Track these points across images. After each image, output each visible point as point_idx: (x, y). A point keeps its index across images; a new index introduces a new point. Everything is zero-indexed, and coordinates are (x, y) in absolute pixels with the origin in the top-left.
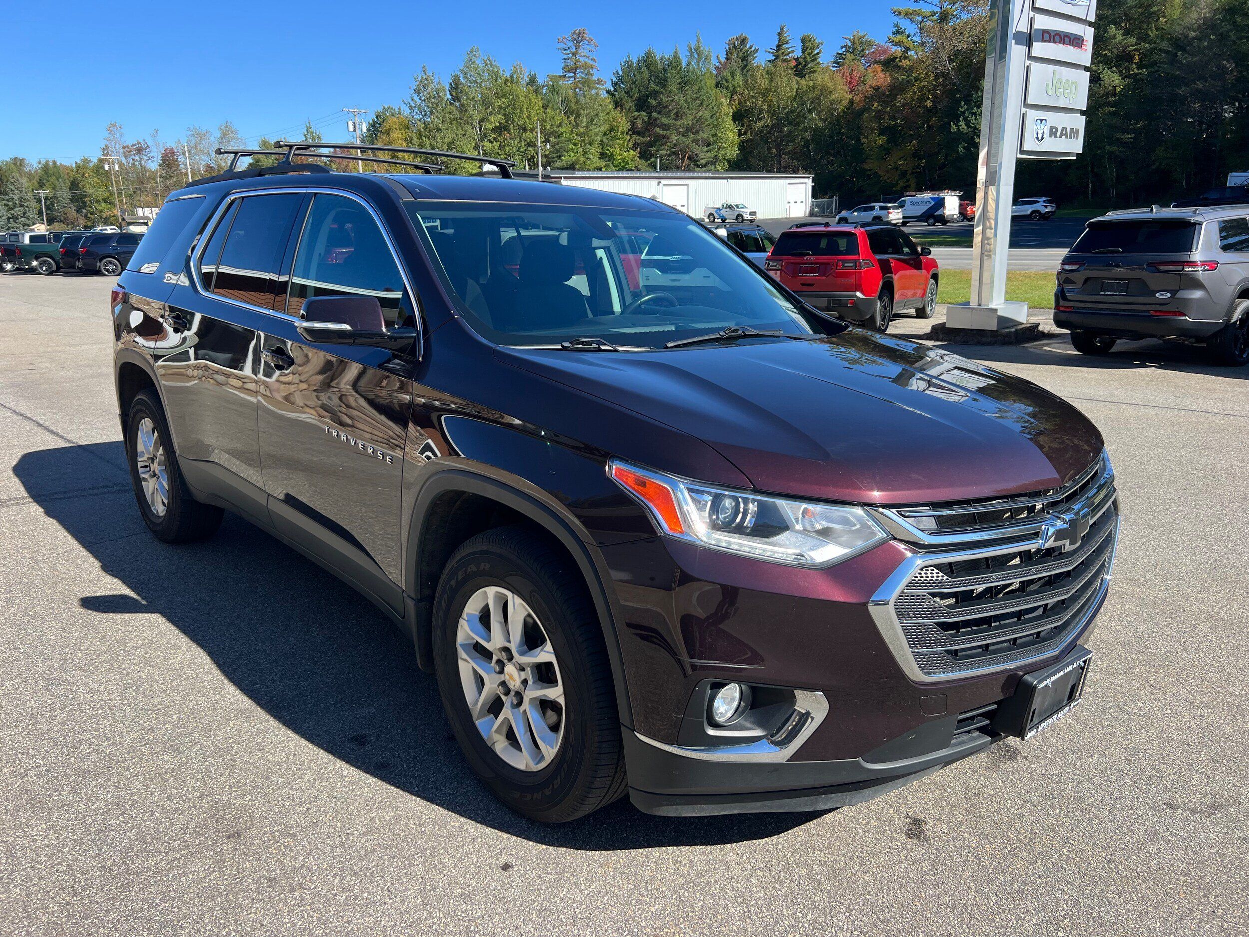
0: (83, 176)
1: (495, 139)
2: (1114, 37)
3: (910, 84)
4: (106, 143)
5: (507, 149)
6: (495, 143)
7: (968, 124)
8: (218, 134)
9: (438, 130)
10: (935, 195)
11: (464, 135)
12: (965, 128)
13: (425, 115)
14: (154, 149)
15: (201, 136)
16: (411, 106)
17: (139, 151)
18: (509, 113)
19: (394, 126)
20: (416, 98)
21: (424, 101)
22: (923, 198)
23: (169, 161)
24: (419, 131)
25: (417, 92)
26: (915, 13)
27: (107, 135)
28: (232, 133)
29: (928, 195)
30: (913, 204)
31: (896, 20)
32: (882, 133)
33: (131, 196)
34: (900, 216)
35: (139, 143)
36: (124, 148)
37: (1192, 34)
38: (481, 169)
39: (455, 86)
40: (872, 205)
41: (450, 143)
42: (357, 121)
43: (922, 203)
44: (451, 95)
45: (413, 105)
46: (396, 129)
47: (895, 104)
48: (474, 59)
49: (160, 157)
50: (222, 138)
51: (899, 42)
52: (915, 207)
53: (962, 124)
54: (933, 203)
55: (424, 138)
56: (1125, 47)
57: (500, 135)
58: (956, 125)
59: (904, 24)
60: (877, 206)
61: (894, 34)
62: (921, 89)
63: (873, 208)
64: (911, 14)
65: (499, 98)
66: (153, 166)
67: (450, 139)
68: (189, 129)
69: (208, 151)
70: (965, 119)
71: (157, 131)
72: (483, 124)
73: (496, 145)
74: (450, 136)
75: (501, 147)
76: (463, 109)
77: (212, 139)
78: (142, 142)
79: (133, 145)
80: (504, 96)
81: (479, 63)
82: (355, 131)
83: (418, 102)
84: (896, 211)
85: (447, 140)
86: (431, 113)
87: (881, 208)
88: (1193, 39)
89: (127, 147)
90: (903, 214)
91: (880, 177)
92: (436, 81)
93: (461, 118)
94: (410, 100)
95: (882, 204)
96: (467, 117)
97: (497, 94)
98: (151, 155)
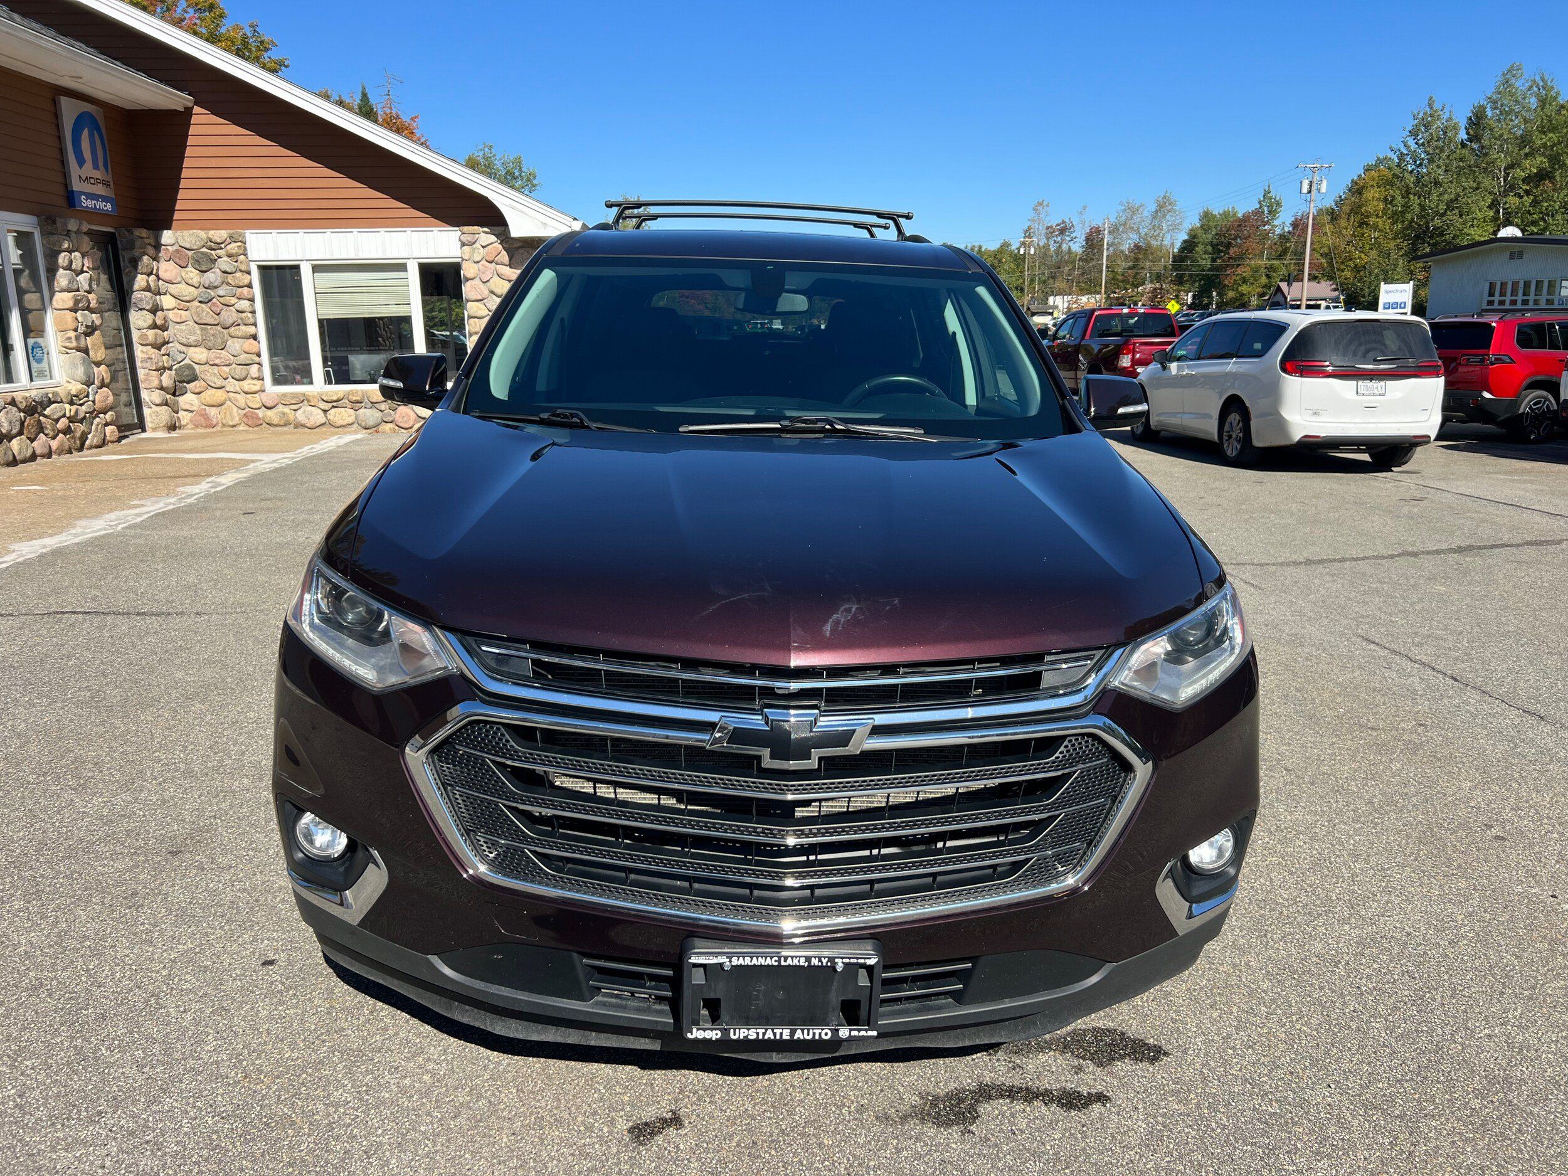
0: (1000, 261)
1: (1527, 193)
4: (1029, 224)
5: (1545, 204)
6: (1525, 198)
8: (1153, 207)
9: (1437, 183)
11: (1477, 189)
13: (1421, 164)
14: (1078, 227)
15: (1133, 211)
16: (1401, 153)
17: (1062, 231)
18: (1558, 154)
19: (1371, 183)
20: (1411, 142)
21: (1423, 144)
23: (1093, 241)
24: (1407, 186)
25: (1414, 133)
27: (1031, 214)
28: (1170, 204)
33: (1045, 282)
35: (1064, 222)
36: (1048, 228)
38: (1496, 235)
39: (1477, 122)
41: (1452, 201)
42: (1316, 178)
44: (1468, 133)
45: (1405, 152)
46: (1372, 186)
48: (1513, 81)
49: (1083, 237)
50: (1156, 211)
55: (1411, 197)
57: (1537, 187)
65: (1544, 133)
66: (1077, 247)
67: (1452, 196)
68: (1121, 203)
69: (1138, 228)
71: (1084, 208)
72: (1512, 172)
73: (1528, 200)
74: (1453, 190)
75: (1535, 203)
76: (1483, 153)
77: (1146, 213)
78: (1067, 221)
79: (1057, 225)
80: (1554, 129)
81: (1520, 85)
82: (1310, 192)
83: (1413, 146)
85: (1446, 197)
86: (1431, 161)
89: (1051, 227)
92: (1446, 116)
93: (1480, 164)
94: (1401, 146)
96: (1487, 164)
97: (1543, 127)
98: (1074, 235)
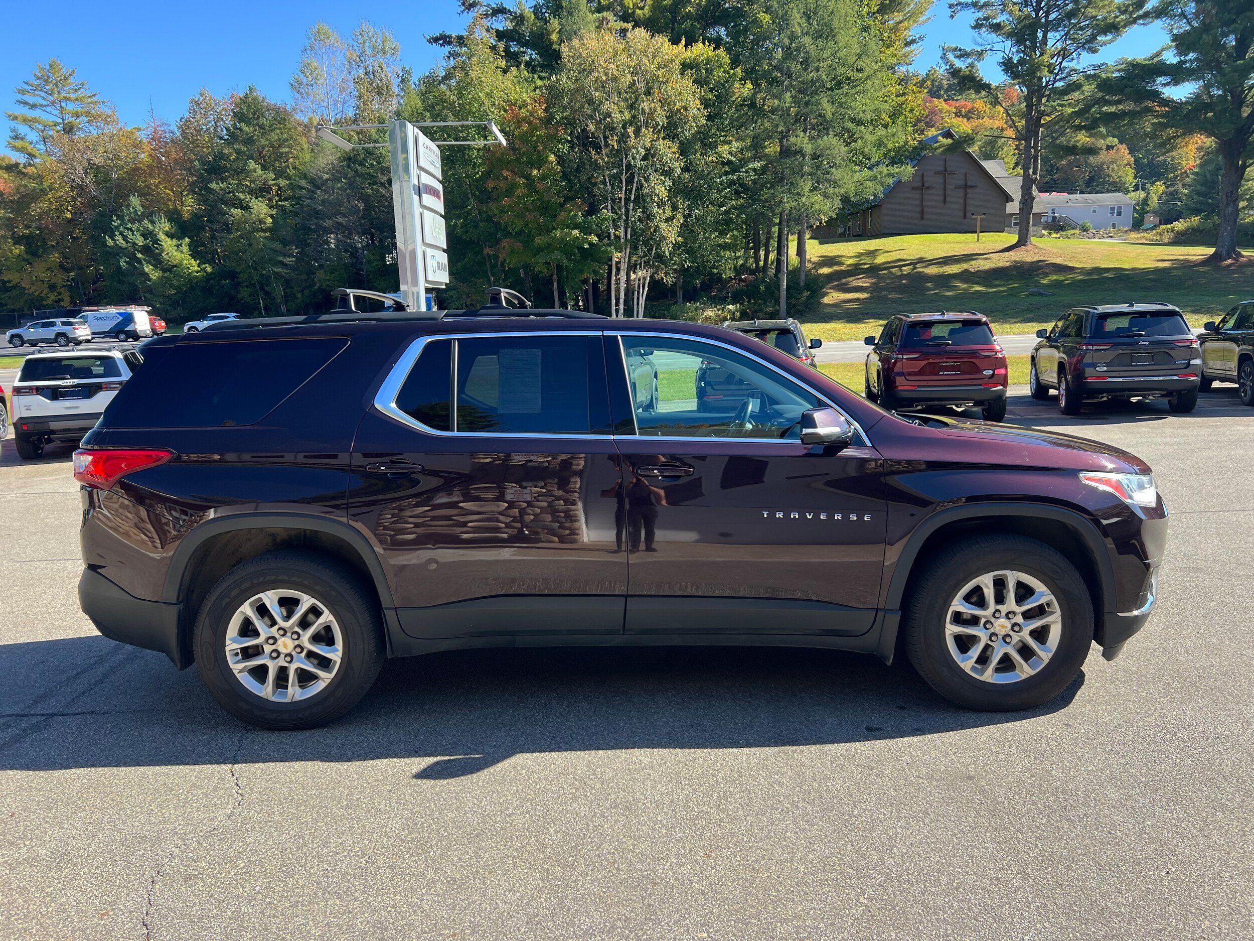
2: (255, 171)
3: (44, 192)
7: (125, 238)
10: (122, 310)
12: (123, 242)
22: (108, 313)
26: (34, 120)
29: (112, 310)
30: (96, 319)
31: (13, 124)
32: (17, 241)
34: (88, 332)
37: (326, 176)
40: (51, 320)
43: (107, 317)
47: (29, 213)
51: (22, 147)
52: (100, 322)
53: (119, 238)
54: (121, 318)
56: (266, 181)
58: (113, 239)
59: (23, 129)
60: (58, 321)
61: (12, 138)
62: (58, 199)
63: (52, 324)
64: (30, 121)
70: (121, 234)
84: (83, 327)
87: (64, 324)
88: (327, 180)
90: (91, 329)
91: (24, 289)
95: (64, 320)
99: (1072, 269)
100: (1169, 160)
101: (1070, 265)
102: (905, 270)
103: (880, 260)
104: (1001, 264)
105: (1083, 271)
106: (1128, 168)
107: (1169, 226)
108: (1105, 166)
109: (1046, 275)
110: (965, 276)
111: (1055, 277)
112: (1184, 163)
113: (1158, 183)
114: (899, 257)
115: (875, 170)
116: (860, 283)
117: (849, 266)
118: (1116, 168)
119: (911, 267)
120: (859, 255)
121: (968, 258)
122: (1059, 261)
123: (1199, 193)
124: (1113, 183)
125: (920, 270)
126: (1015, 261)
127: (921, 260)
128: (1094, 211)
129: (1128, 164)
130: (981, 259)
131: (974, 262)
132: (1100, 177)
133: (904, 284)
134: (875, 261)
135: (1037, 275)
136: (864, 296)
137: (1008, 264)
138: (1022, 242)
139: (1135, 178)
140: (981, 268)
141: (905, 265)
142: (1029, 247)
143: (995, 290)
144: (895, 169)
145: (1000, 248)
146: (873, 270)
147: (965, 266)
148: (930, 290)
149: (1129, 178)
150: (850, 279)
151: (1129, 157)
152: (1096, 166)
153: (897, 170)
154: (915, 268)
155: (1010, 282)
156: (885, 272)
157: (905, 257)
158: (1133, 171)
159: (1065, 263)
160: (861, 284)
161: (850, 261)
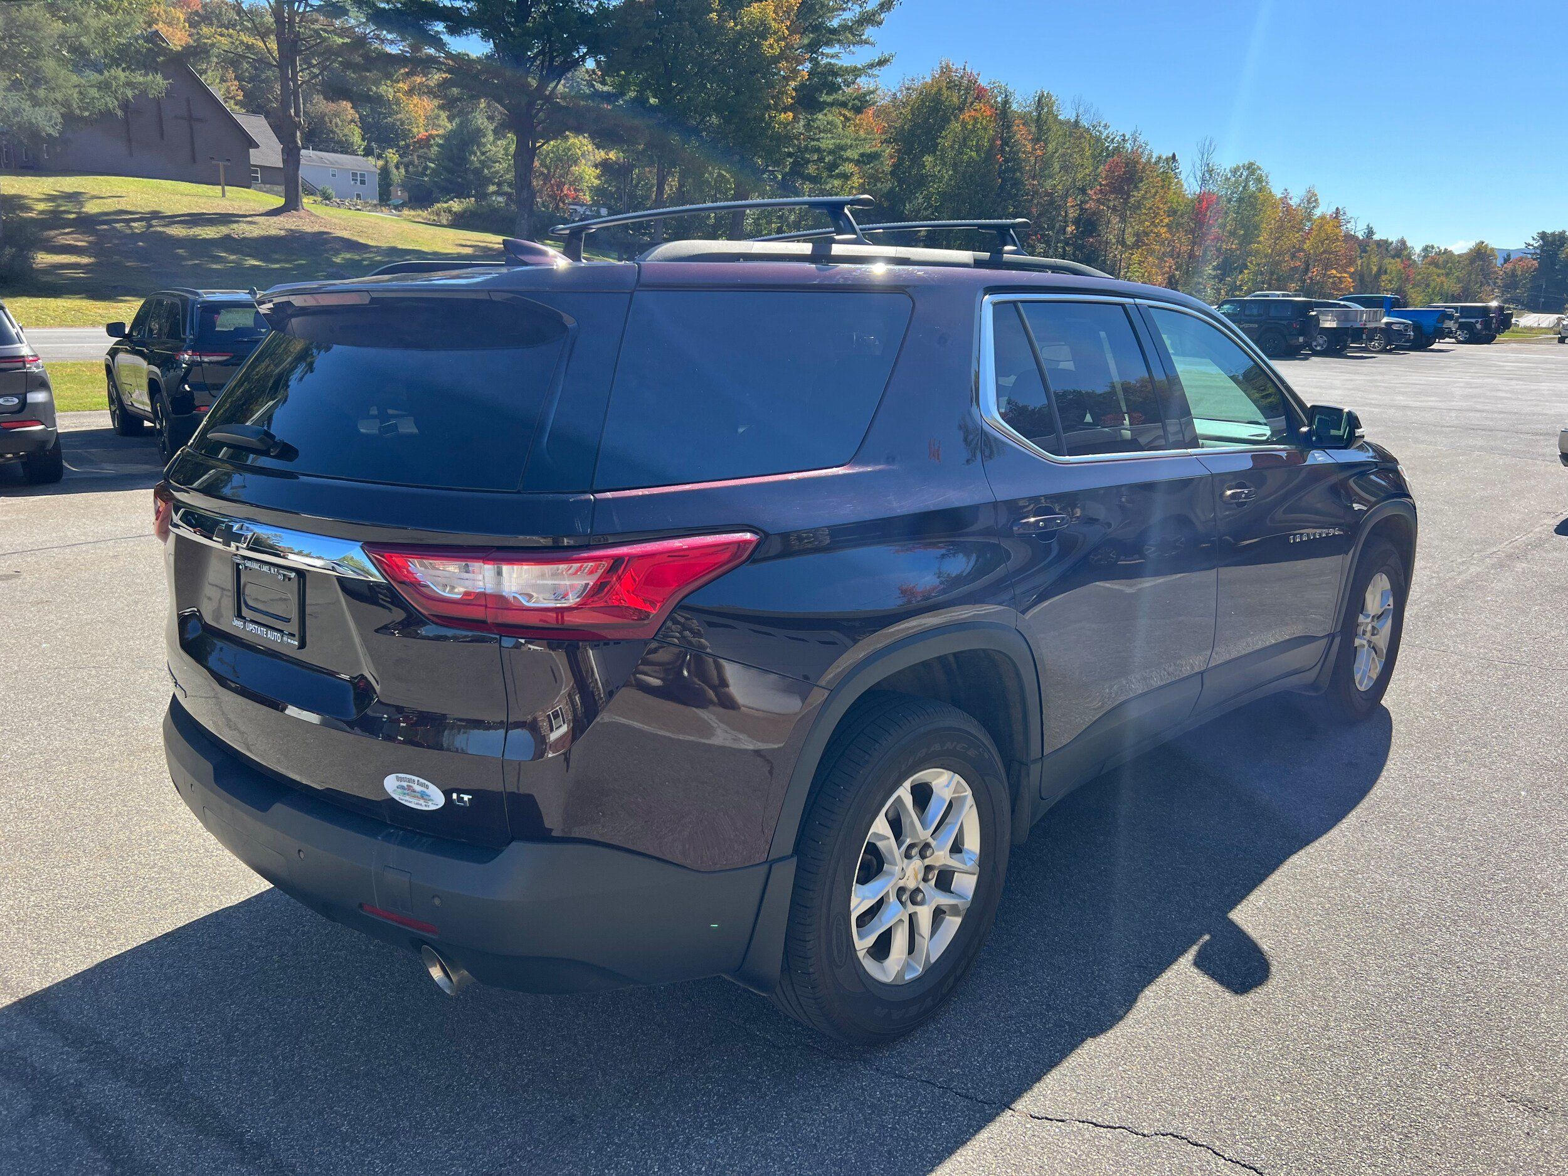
99: (365, 247)
100: (398, 123)
101: (361, 241)
102: (136, 228)
103: (91, 208)
104: (273, 232)
105: (378, 250)
106: (352, 126)
107: (445, 205)
108: (327, 119)
109: (337, 252)
110: (227, 242)
111: (348, 256)
112: (415, 130)
113: (391, 150)
114: (120, 207)
115: (106, 72)
116: (69, 241)
117: (41, 212)
118: (340, 123)
119: (144, 223)
120: (51, 198)
121: (225, 219)
122: (345, 234)
123: (445, 168)
124: (339, 142)
125: (159, 229)
126: (291, 230)
127: (155, 215)
128: (334, 175)
129: (352, 121)
130: (243, 222)
131: (235, 226)
132: (322, 132)
133: (142, 248)
134: (84, 210)
135: (326, 251)
136: (85, 260)
137: (283, 233)
138: (291, 205)
139: (363, 140)
140: (247, 235)
141: (135, 220)
142: (302, 213)
143: (277, 266)
144: (138, 78)
145: (262, 210)
146: (86, 223)
147: (224, 230)
148: (185, 259)
149: (356, 137)
150: (52, 233)
151: (352, 111)
152: (315, 117)
153: (141, 79)
154: (151, 226)
155: (294, 257)
156: (105, 227)
157: (129, 208)
158: (360, 131)
159: (355, 238)
160: (72, 242)
161: (41, 206)
